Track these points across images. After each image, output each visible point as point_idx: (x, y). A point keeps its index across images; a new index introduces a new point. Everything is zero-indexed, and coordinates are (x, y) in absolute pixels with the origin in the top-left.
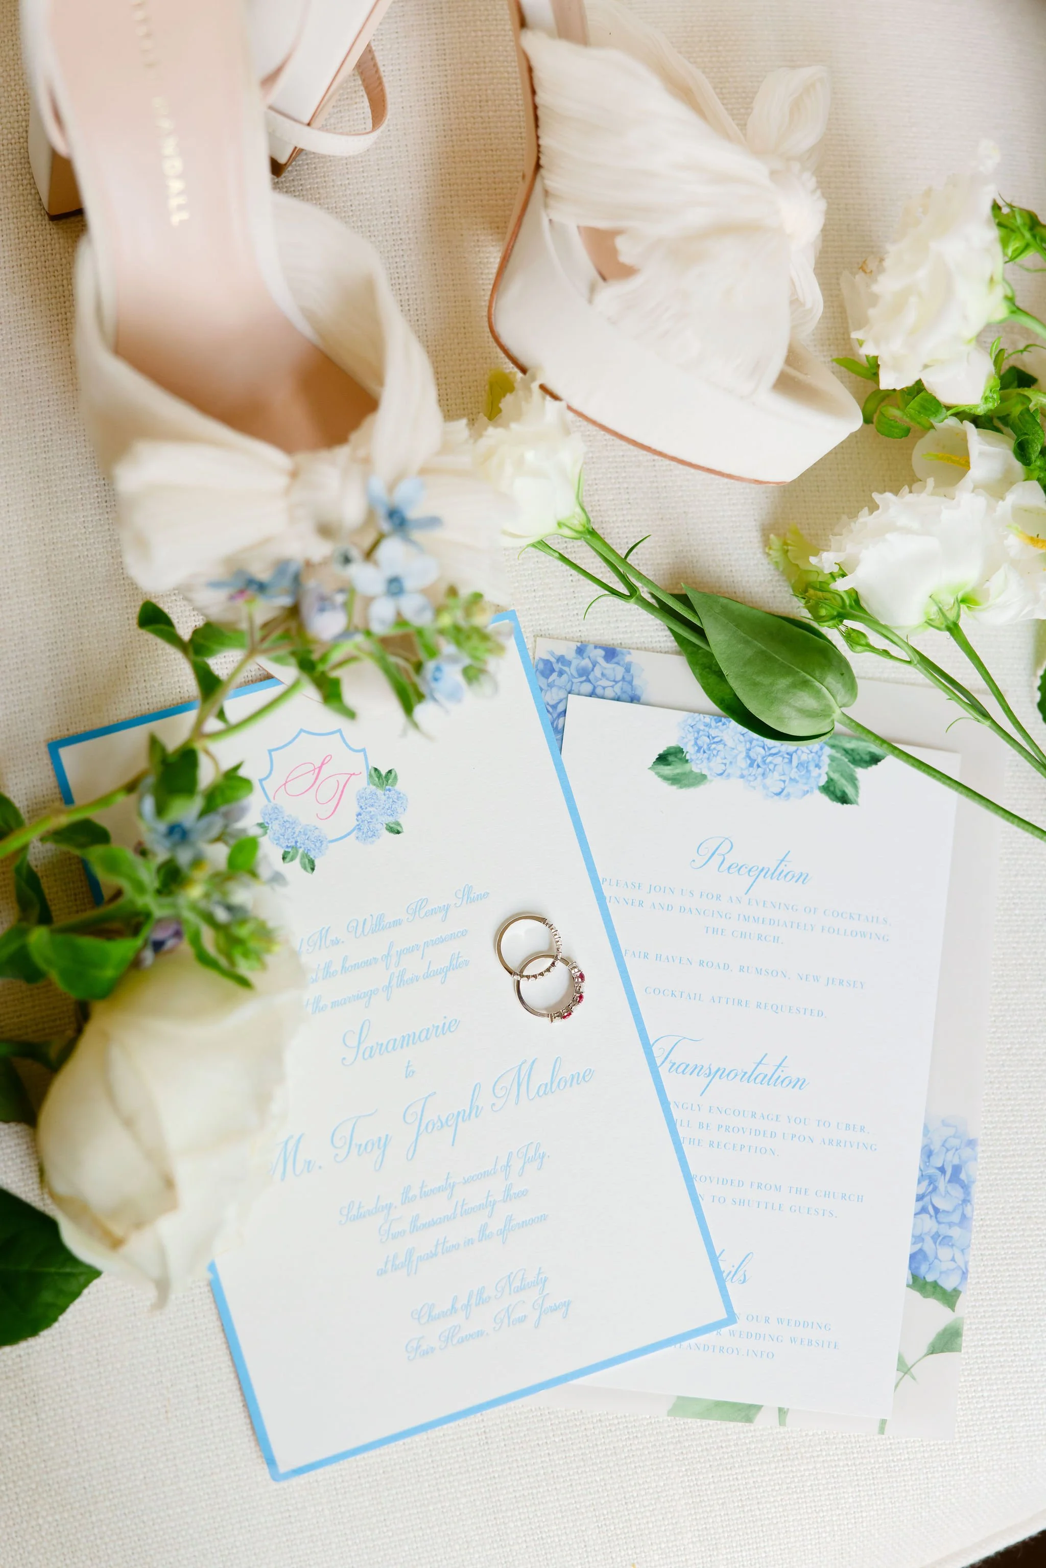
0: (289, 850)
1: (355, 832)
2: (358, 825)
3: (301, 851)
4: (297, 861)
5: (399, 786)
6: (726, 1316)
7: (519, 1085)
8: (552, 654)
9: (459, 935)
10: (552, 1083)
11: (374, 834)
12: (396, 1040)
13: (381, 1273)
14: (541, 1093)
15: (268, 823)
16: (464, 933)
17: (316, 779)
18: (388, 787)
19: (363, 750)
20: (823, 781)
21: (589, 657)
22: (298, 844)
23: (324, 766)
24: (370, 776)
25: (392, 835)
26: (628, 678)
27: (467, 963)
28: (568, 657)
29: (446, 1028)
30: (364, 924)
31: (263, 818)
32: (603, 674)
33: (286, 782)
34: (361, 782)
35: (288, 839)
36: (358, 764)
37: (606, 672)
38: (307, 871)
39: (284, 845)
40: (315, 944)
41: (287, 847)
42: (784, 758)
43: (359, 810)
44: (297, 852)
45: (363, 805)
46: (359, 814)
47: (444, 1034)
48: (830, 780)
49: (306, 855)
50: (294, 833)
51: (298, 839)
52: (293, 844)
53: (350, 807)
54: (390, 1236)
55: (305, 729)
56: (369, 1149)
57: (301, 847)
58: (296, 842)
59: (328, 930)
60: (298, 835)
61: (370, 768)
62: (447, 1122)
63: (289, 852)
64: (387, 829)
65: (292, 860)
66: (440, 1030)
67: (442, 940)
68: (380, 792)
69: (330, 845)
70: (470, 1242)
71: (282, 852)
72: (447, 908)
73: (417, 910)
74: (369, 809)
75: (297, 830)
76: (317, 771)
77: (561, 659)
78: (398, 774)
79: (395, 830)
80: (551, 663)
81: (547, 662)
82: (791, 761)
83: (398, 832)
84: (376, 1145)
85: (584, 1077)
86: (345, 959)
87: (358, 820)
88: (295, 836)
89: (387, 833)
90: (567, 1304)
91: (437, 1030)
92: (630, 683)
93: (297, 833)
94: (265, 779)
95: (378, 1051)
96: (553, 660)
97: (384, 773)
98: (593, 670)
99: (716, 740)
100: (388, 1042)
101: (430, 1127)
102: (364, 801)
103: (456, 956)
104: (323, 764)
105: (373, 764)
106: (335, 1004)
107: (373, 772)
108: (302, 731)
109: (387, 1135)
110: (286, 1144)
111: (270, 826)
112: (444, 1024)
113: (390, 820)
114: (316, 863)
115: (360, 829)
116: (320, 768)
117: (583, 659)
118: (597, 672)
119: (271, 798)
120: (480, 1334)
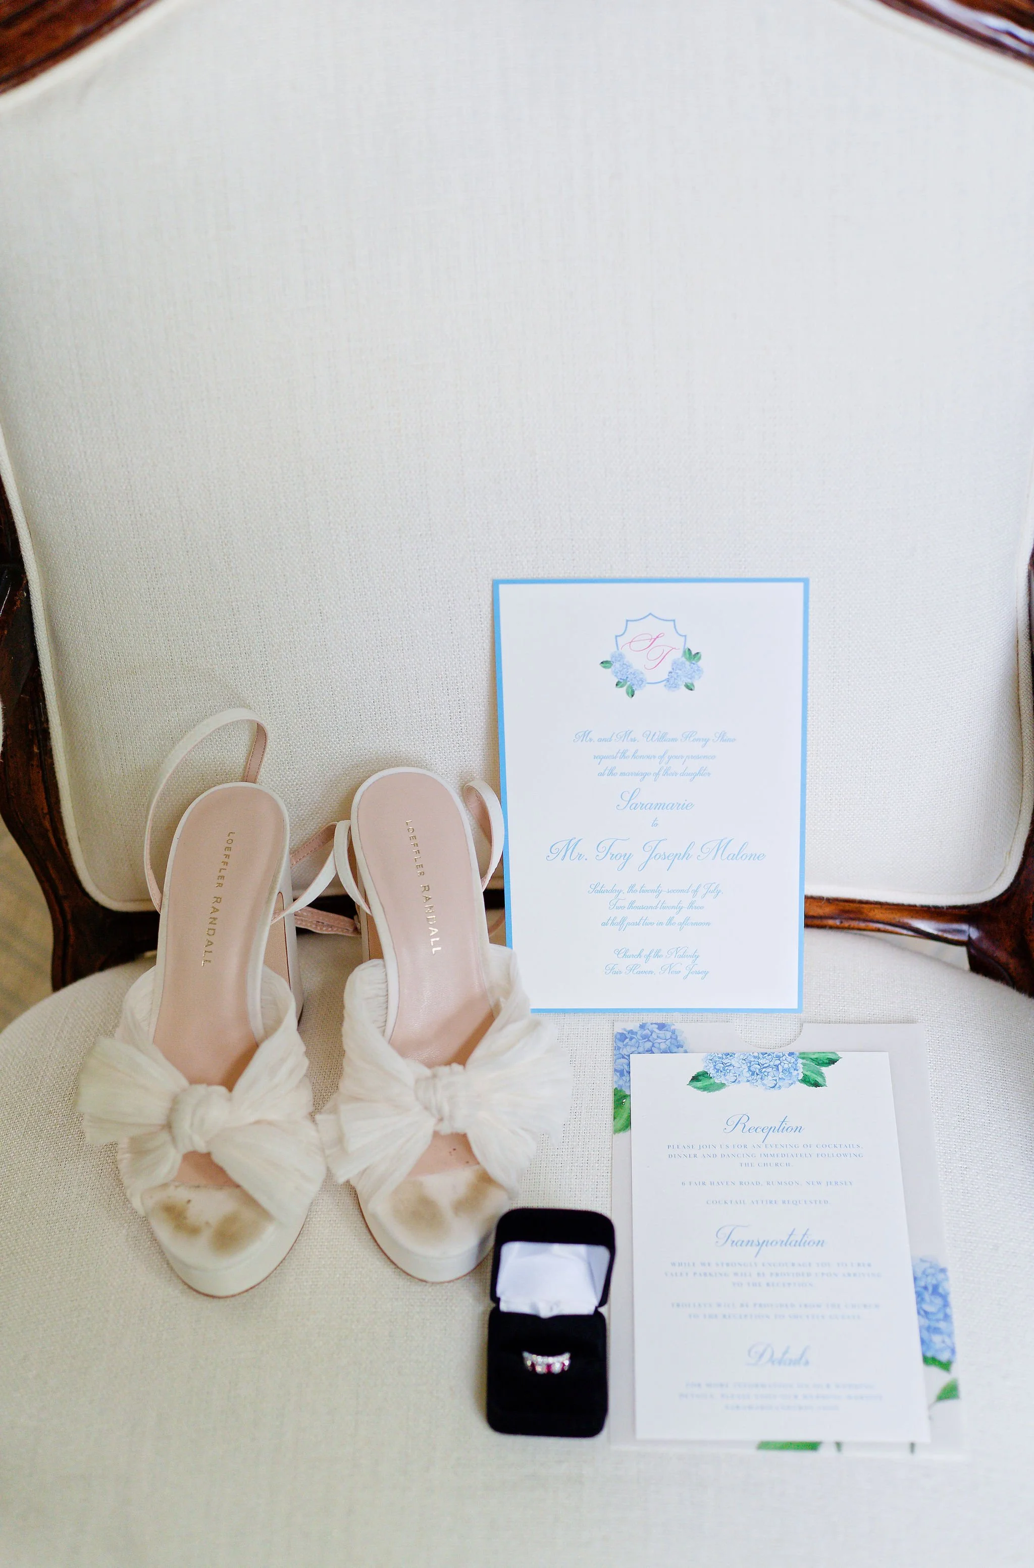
0: (621, 681)
1: (665, 682)
2: (668, 678)
3: (628, 683)
4: (625, 688)
5: (700, 663)
6: (797, 1008)
7: (718, 850)
8: (625, 1029)
9: (710, 757)
10: (738, 855)
11: (677, 686)
12: (652, 804)
13: (604, 924)
14: (730, 858)
15: (613, 662)
16: (713, 757)
17: (652, 644)
18: (693, 662)
19: (685, 636)
20: (801, 1077)
21: (648, 1029)
22: (628, 679)
23: (657, 639)
24: (685, 652)
25: (687, 690)
26: (674, 1037)
27: (709, 774)
28: (635, 1030)
29: (685, 806)
30: (654, 735)
31: (612, 658)
32: (657, 1037)
33: (632, 642)
34: (678, 655)
35: (623, 675)
36: (679, 644)
37: (659, 1035)
38: (629, 696)
39: (620, 677)
40: (621, 738)
41: (621, 679)
42: (773, 1068)
43: (671, 670)
44: (626, 683)
45: (674, 668)
46: (671, 672)
47: (682, 809)
48: (805, 1076)
49: (631, 687)
50: (628, 672)
51: (629, 676)
52: (625, 678)
53: (666, 666)
54: (615, 907)
55: (653, 613)
56: (617, 858)
57: (629, 681)
58: (627, 678)
59: (631, 732)
60: (629, 674)
61: (686, 647)
62: (668, 857)
63: (621, 682)
64: (685, 686)
65: (621, 687)
66: (680, 806)
67: (698, 757)
68: (688, 663)
69: (647, 685)
70: (661, 924)
71: (617, 681)
72: (707, 741)
73: (689, 736)
74: (677, 671)
75: (630, 671)
76: (653, 640)
77: (631, 1032)
78: (702, 657)
79: (690, 688)
80: (625, 1034)
81: (622, 1034)
82: (778, 1069)
83: (691, 690)
84: (622, 858)
85: (758, 857)
86: (636, 751)
87: (669, 676)
88: (627, 674)
89: (684, 688)
90: (706, 973)
91: (679, 806)
92: (676, 1039)
93: (629, 673)
94: (619, 636)
95: (640, 807)
96: (625, 1032)
97: (693, 653)
98: (651, 1035)
99: (728, 1064)
100: (647, 804)
101: (658, 857)
102: (675, 664)
103: (704, 769)
104: (658, 637)
105: (688, 646)
106: (622, 774)
107: (687, 650)
108: (650, 614)
109: (631, 854)
110: (570, 842)
111: (614, 664)
112: (684, 804)
113: (689, 681)
114: (636, 692)
115: (668, 681)
116: (655, 639)
117: (645, 1030)
118: (654, 1036)
119: (620, 648)
120: (651, 972)
